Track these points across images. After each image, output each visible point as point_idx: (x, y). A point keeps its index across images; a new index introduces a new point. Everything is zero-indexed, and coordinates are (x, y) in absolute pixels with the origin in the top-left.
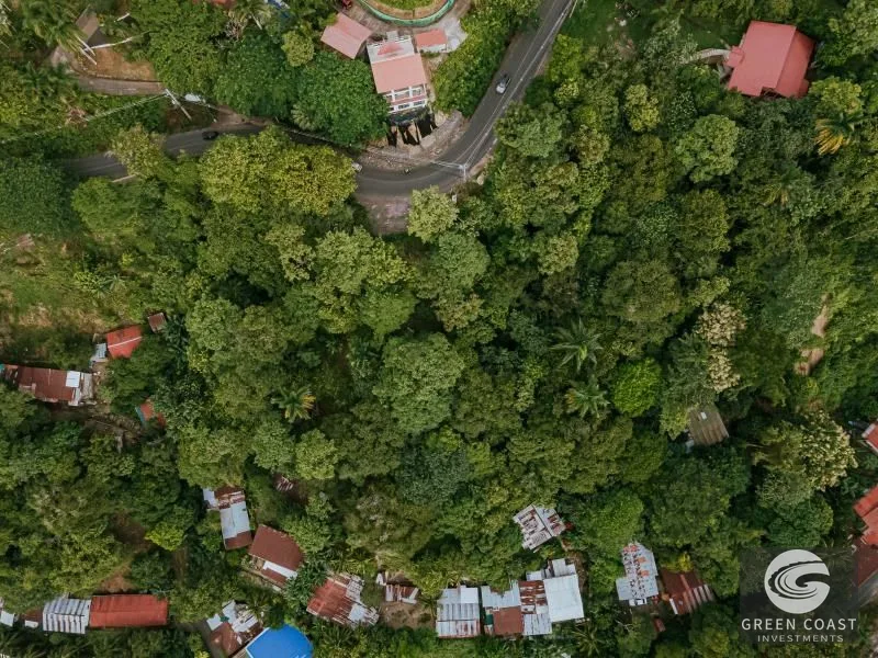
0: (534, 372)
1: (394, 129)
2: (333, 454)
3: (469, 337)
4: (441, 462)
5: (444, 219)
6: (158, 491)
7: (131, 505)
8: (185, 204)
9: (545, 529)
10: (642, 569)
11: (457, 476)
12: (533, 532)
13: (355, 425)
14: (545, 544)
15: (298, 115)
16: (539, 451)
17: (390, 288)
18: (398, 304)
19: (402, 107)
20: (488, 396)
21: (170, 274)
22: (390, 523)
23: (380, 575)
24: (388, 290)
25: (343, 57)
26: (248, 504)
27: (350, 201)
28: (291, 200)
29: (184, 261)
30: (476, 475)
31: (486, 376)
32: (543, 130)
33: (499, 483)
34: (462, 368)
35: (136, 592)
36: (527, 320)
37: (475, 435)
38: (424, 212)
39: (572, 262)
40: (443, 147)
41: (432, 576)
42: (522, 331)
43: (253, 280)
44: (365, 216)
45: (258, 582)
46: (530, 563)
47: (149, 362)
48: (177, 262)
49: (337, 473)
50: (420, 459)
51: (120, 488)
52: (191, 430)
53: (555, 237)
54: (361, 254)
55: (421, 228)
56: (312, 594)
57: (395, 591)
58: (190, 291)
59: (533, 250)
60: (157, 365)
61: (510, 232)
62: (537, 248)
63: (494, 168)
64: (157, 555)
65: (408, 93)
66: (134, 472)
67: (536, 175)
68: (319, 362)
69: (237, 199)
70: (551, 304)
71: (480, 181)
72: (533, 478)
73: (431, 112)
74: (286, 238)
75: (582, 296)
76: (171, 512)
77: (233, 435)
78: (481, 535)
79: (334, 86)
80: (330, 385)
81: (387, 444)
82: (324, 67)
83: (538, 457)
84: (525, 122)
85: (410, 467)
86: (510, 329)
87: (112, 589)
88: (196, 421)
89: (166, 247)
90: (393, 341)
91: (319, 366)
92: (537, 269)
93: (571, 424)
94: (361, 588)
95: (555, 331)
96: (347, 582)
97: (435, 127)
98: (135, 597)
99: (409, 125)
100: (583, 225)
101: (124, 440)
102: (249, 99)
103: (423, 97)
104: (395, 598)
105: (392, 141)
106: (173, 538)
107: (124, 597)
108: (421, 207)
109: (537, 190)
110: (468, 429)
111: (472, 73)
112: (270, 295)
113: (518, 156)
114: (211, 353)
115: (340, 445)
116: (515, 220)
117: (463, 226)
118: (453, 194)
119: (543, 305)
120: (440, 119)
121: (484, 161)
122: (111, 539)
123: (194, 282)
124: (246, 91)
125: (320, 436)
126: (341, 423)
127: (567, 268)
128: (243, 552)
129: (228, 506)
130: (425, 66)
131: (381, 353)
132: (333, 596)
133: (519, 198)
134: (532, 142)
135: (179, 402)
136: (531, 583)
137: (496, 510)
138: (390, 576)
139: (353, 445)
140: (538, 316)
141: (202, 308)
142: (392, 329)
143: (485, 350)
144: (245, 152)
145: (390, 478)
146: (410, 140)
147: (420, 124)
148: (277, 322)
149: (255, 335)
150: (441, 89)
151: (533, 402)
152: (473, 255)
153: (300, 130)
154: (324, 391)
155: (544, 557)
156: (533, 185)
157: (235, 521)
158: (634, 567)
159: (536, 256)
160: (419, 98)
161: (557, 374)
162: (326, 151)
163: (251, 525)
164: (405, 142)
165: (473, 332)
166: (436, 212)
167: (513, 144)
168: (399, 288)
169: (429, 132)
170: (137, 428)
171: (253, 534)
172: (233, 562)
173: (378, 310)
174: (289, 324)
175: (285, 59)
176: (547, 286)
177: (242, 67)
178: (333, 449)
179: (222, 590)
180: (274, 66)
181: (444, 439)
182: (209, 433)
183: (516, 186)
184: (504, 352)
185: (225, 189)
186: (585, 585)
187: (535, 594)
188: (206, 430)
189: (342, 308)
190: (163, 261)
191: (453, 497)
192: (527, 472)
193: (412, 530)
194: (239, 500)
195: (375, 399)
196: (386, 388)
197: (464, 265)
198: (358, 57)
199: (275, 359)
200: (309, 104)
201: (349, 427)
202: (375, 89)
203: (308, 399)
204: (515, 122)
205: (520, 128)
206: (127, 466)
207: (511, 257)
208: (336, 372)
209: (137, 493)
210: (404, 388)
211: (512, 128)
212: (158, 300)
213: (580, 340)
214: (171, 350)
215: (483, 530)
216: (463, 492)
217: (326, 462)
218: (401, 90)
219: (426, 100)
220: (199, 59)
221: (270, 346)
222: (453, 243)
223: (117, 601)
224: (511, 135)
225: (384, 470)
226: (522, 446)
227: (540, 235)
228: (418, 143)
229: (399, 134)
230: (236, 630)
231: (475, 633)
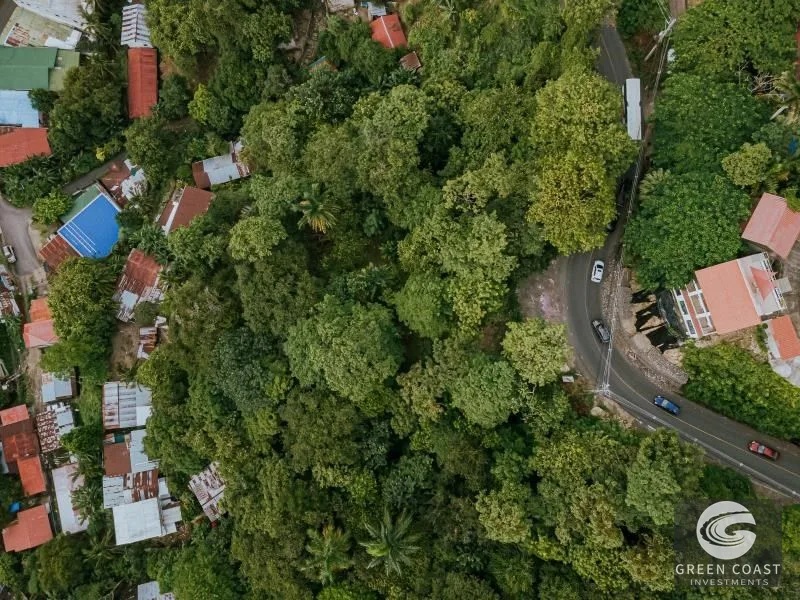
0: (358, 486)
1: (652, 298)
2: (256, 255)
3: (396, 404)
4: (253, 378)
5: (529, 367)
6: (241, 88)
7: (225, 64)
8: (537, 67)
9: (210, 498)
11: (240, 398)
12: (207, 484)
13: (291, 278)
14: (195, 498)
15: (655, 177)
16: (269, 493)
17: (446, 305)
18: (426, 316)
19: (683, 306)
20: (325, 431)
21: (460, 64)
22: (192, 325)
23: (165, 319)
24: (443, 302)
25: (743, 223)
26: (237, 181)
27: (550, 250)
28: (541, 177)
29: (475, 76)
30: (247, 420)
31: (348, 429)
32: (666, 497)
33: (236, 447)
34: (351, 398)
35: (159, 87)
36: (422, 478)
37: (284, 418)
38: (536, 340)
39: (493, 536)
40: (638, 360)
41: (152, 375)
42: (407, 470)
43: (454, 151)
44: (534, 270)
45: (165, 198)
46: (174, 481)
47: (365, 58)
48: (473, 69)
49: (240, 262)
50: (260, 354)
51: (242, 51)
52: (293, 108)
53: (522, 513)
54: (484, 268)
55: (519, 339)
56: (146, 252)
57: (150, 337)
58: (440, 86)
59: (505, 483)
60: (363, 66)
61: (527, 453)
62: (509, 488)
63: (612, 429)
64: (185, 98)
65: (701, 312)
66: (258, 61)
67: (600, 488)
68: (369, 235)
69: (541, 117)
70: (441, 507)
71: (596, 411)
72: (241, 487)
73: (681, 344)
74: (491, 175)
75: (455, 547)
76: (222, 104)
77: (290, 152)
78: (188, 427)
79: (699, 216)
80: (343, 247)
81: (272, 316)
82: (725, 201)
83: (265, 492)
84: (676, 471)
85: (252, 343)
86: (412, 454)
87: (162, 65)
88: (303, 113)
89: (490, 56)
90: (384, 314)
91: (365, 235)
92: (481, 489)
93: (296, 534)
94: (153, 302)
95: (409, 511)
96: (159, 287)
97: (662, 350)
98: (155, 87)
99: (660, 317)
100: (543, 549)
101: (293, 51)
102: (672, 115)
103: (699, 332)
104: (143, 338)
105: (638, 298)
106: (199, 109)
107: (155, 76)
108: (543, 336)
109: (582, 489)
110: (288, 407)
111: (743, 395)
112: (438, 172)
113: (627, 461)
114: (371, 117)
115: (268, 263)
116: (541, 460)
117: (524, 392)
118: (576, 377)
119: (439, 496)
120: (674, 356)
121: (623, 414)
122: (194, 50)
123: (449, 87)
124: (682, 110)
125: (275, 240)
126: (295, 262)
127: (484, 530)
128: (190, 180)
129: (234, 160)
130: (744, 330)
131: (375, 300)
132: (146, 274)
133: (571, 464)
134: (646, 482)
135: (322, 93)
136: (155, 483)
137: (211, 443)
138: (165, 330)
139: (268, 277)
140: (427, 490)
141: (416, 98)
142: (400, 311)
143: (383, 425)
144: (599, 116)
145: (241, 323)
146: (641, 320)
147: (662, 330)
148: (401, 180)
149: (384, 157)
150: (714, 355)
151: (322, 485)
152: (488, 406)
153: (639, 183)
154: (336, 242)
155: (182, 498)
156: (590, 482)
157: (220, 170)
159: (499, 487)
160: (697, 326)
161: (357, 516)
162: (609, 214)
163: (214, 186)
164: (639, 314)
165: (401, 410)
166: (537, 355)
167: (641, 456)
168: (447, 316)
169: (654, 343)
170: (307, 61)
171: (208, 189)
172: (180, 170)
173: (420, 292)
174: (401, 195)
175: (731, 151)
176: (460, 503)
177: (714, 99)
178: (261, 254)
179: (151, 163)
180: (720, 139)
181: (277, 380)
182: (292, 128)
183: (586, 459)
184: (383, 449)
185: (551, 101)
186: (159, 543)
187: (144, 488)
188: (293, 123)
189: (425, 253)
190: (474, 56)
191: (221, 394)
192: (248, 479)
193: (188, 350)
194: (241, 172)
195: (320, 298)
196: (329, 309)
197: (475, 395)
198: (745, 242)
199: (361, 183)
200: (671, 188)
201: (290, 271)
202: (699, 268)
203: (320, 224)
204: (674, 458)
205: (664, 466)
206: (261, 53)
207: (496, 454)
208: (358, 254)
209: (237, 67)
210: (324, 329)
211: (664, 454)
212: (431, 57)
213: (393, 546)
214: (380, 78)
215: (191, 429)
216: (226, 404)
217: (246, 248)
218: (704, 301)
219: (696, 336)
220: (719, 50)
221: (373, 174)
222: (499, 381)
223: (152, 71)
224: (655, 452)
225: (246, 315)
226: (275, 473)
227: (526, 491)
228: (639, 330)
229: (647, 305)
230: (123, 184)
231: (107, 424)
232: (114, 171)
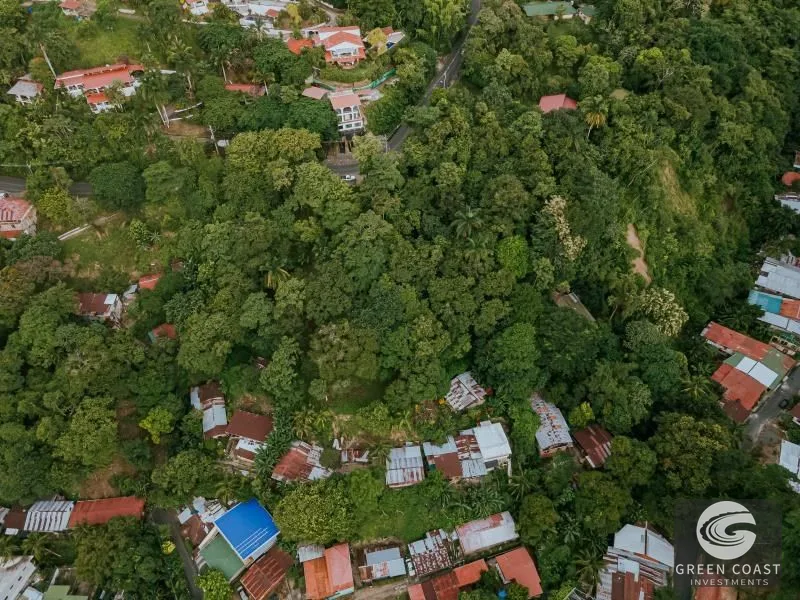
9: (470, 393)
10: (554, 424)
12: (460, 397)
23: (336, 441)
57: (350, 454)
94: (320, 455)
96: (307, 451)
104: (350, 459)
129: (210, 408)
132: (295, 462)
136: (464, 438)
138: (345, 440)
158: (548, 422)
164: (350, 149)
187: (472, 444)
194: (221, 404)
230: (204, 522)
231: (421, 479)
232: (189, 532)
